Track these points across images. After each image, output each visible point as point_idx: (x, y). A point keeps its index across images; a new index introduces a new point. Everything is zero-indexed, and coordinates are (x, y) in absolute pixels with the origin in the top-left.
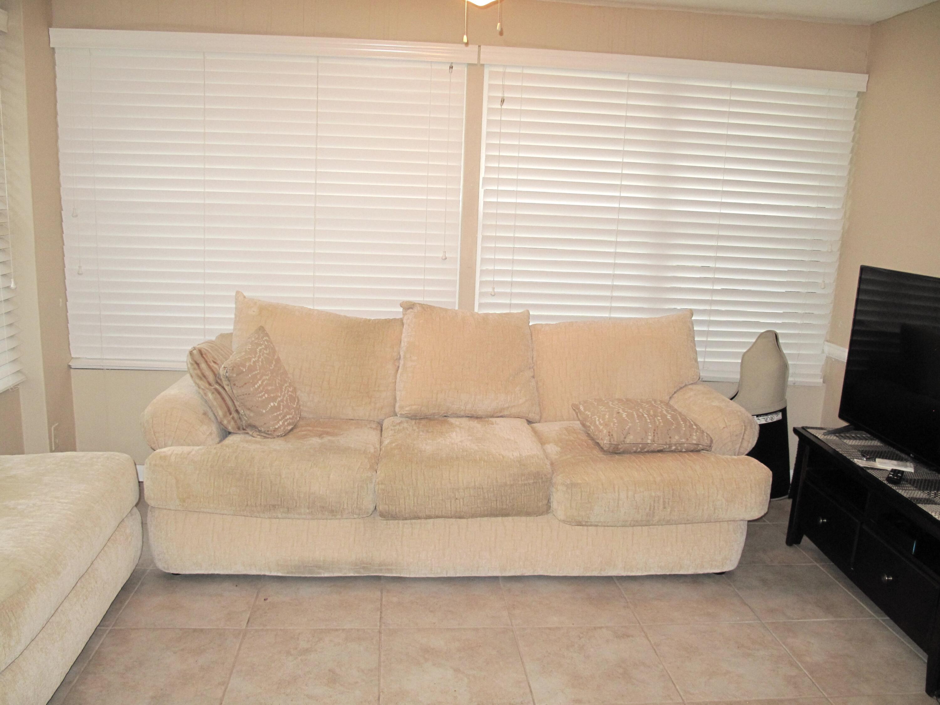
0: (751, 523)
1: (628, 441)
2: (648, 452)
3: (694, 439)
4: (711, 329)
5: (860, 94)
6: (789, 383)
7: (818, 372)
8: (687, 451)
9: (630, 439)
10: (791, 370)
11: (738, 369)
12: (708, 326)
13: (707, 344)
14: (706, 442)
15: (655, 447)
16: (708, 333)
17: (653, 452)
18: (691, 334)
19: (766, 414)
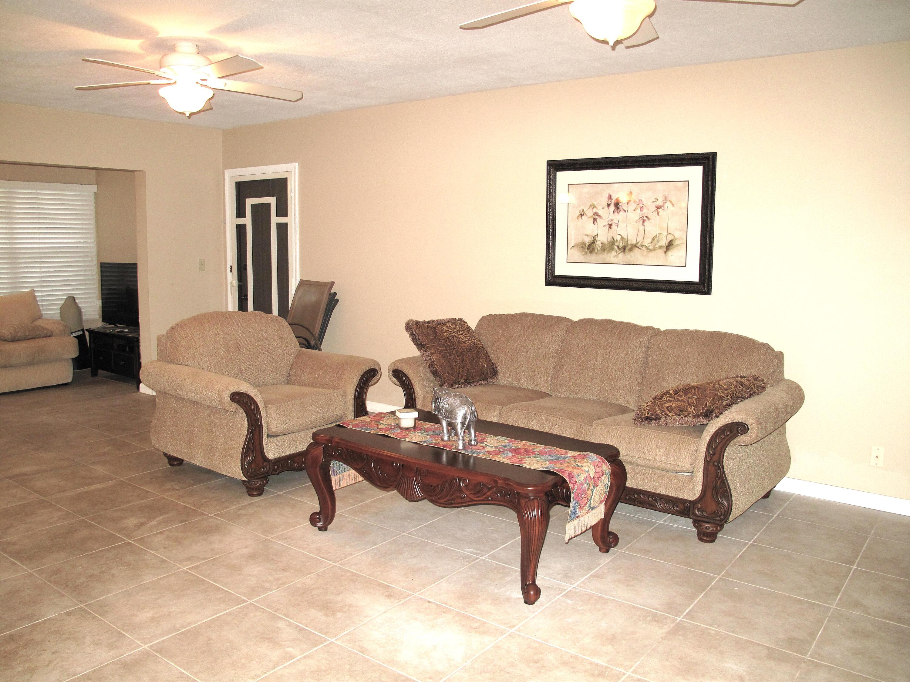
0: (73, 359)
1: (18, 335)
2: (27, 339)
3: (45, 332)
4: (43, 299)
5: (95, 193)
6: (83, 319)
7: (96, 313)
8: (43, 337)
9: (19, 334)
10: (84, 313)
11: (59, 315)
12: (42, 298)
13: (42, 301)
14: (50, 333)
15: (30, 337)
16: (42, 296)
17: (30, 339)
18: (35, 297)
19: (75, 332)
